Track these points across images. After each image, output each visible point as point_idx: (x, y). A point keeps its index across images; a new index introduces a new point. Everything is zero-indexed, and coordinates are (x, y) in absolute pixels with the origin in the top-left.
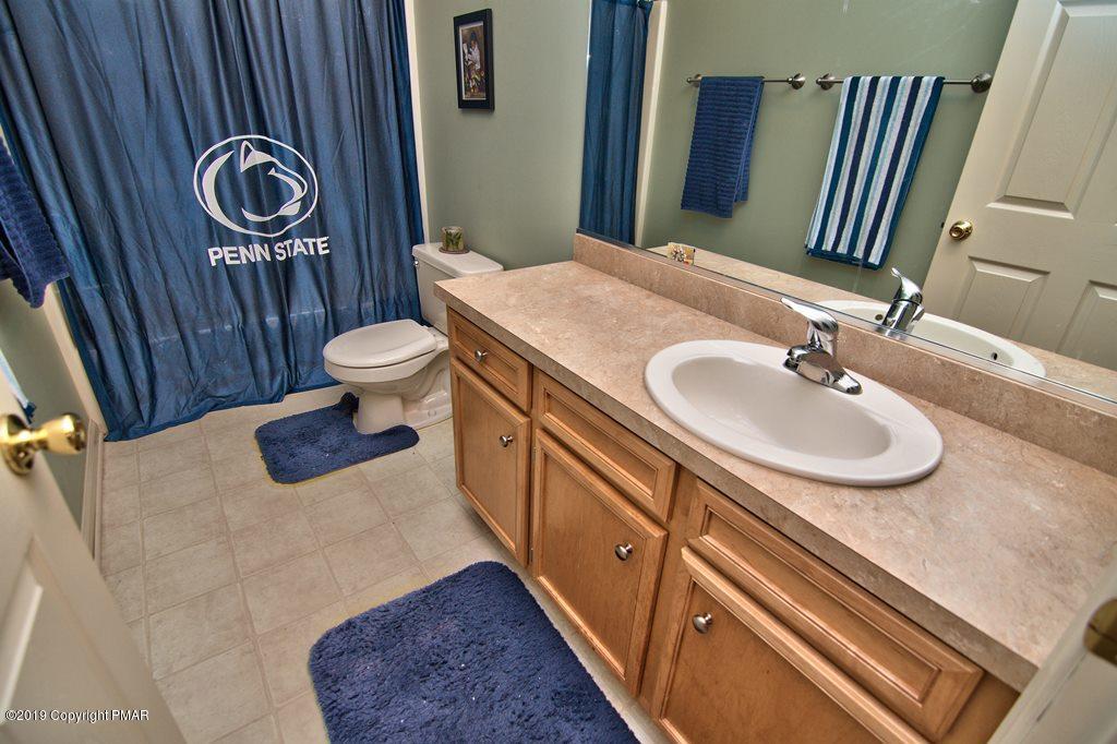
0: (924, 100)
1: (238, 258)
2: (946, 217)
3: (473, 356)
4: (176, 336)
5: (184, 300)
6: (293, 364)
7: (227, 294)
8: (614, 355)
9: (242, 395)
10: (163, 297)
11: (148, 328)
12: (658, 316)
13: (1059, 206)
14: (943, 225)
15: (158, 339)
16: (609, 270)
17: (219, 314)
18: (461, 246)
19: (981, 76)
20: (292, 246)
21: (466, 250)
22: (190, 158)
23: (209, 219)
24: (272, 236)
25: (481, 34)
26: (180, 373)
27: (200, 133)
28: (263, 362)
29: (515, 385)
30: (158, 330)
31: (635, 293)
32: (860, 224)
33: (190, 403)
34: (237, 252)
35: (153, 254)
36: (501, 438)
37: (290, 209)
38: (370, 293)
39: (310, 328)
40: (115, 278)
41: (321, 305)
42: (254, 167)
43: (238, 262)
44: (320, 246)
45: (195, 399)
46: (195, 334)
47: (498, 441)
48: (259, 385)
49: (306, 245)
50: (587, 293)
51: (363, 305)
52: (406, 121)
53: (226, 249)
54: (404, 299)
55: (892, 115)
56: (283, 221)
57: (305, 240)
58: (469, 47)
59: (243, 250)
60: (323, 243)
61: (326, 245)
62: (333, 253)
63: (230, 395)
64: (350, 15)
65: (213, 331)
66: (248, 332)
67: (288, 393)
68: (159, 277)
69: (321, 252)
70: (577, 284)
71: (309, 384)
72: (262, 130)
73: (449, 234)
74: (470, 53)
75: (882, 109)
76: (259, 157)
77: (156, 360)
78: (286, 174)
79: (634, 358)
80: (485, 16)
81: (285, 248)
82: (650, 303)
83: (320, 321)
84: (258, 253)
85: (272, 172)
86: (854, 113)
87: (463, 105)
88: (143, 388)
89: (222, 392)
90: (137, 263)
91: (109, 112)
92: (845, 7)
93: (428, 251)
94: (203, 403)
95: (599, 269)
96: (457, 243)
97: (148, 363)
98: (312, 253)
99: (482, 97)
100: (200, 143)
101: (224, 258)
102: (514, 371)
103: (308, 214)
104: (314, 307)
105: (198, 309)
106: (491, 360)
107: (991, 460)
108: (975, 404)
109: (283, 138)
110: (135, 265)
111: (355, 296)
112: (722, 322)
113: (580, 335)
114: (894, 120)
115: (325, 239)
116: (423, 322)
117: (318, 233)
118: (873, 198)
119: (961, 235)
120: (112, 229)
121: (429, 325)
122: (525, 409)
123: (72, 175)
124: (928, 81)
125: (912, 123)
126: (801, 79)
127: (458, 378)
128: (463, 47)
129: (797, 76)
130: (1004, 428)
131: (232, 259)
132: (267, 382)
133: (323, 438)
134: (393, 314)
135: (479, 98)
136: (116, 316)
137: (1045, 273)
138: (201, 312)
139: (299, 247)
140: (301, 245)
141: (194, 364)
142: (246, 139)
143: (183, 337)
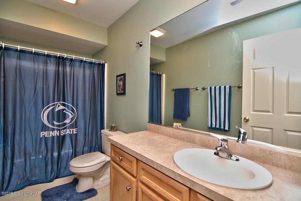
0: (228, 91)
1: (49, 135)
2: (242, 116)
3: (118, 159)
4: (23, 160)
5: (29, 147)
6: (59, 169)
7: (43, 146)
8: (163, 154)
9: (40, 180)
10: (23, 147)
11: (15, 157)
12: (174, 143)
13: (268, 112)
14: (241, 118)
15: (17, 161)
16: (158, 132)
17: (39, 152)
18: (115, 129)
19: (239, 85)
20: (66, 131)
21: (116, 130)
22: (42, 108)
23: (43, 124)
24: (61, 128)
25: (123, 79)
26: (21, 173)
27: (46, 102)
28: (49, 168)
29: (132, 167)
30: (18, 158)
31: (166, 138)
32: (221, 120)
33: (22, 183)
34: (49, 133)
35: (23, 134)
36: (127, 188)
37: (67, 121)
38: (87, 145)
39: (67, 156)
40: (10, 141)
41: (71, 149)
42: (60, 110)
43: (49, 136)
44: (74, 131)
45: (24, 182)
46: (30, 159)
47: (126, 189)
48: (46, 177)
49: (70, 131)
50: (152, 138)
51: (84, 148)
52: (103, 99)
53: (46, 132)
54: (97, 146)
55: (221, 94)
56: (65, 124)
57: (70, 130)
58: (120, 81)
59: (51, 133)
60: (75, 130)
61: (76, 131)
62: (78, 133)
63: (35, 180)
64: (91, 76)
65: (36, 158)
66: (47, 158)
67: (56, 179)
68: (23, 141)
69: (74, 133)
70: (149, 136)
71: (63, 175)
72: (64, 100)
73: (112, 126)
74: (120, 83)
75: (219, 93)
76: (62, 107)
77: (14, 168)
78: (68, 112)
79: (169, 155)
80: (124, 75)
81: (64, 132)
82: (170, 140)
83: (70, 153)
84: (56, 133)
85: (65, 111)
86: (212, 95)
87: (118, 94)
88: (7, 178)
89: (34, 179)
90: (18, 137)
91: (23, 96)
92: (209, 66)
93: (105, 131)
94: (26, 183)
95: (155, 132)
96: (114, 129)
97: (11, 169)
98: (72, 133)
99: (123, 92)
100: (46, 103)
101: (45, 135)
102: (131, 162)
103: (72, 122)
104: (69, 149)
105: (33, 151)
106: (124, 160)
107: (287, 178)
108: (274, 161)
109: (69, 103)
110: (17, 137)
111: (83, 145)
112: (192, 144)
113: (152, 149)
114: (222, 95)
115: (76, 129)
116: (102, 152)
117: (74, 127)
118: (222, 114)
119: (247, 121)
120: (13, 127)
121: (104, 153)
122: (135, 175)
123: (7, 111)
124: (227, 87)
125: (226, 96)
126: (198, 88)
127: (113, 167)
128: (118, 82)
129: (197, 88)
130: (285, 168)
131: (47, 135)
132: (49, 175)
133: (65, 195)
134: (93, 150)
135: (122, 92)
136: (6, 153)
137: (272, 129)
138: (34, 152)
139: (68, 131)
140: (69, 131)
141: (27, 169)
142: (59, 103)
143: (25, 160)
